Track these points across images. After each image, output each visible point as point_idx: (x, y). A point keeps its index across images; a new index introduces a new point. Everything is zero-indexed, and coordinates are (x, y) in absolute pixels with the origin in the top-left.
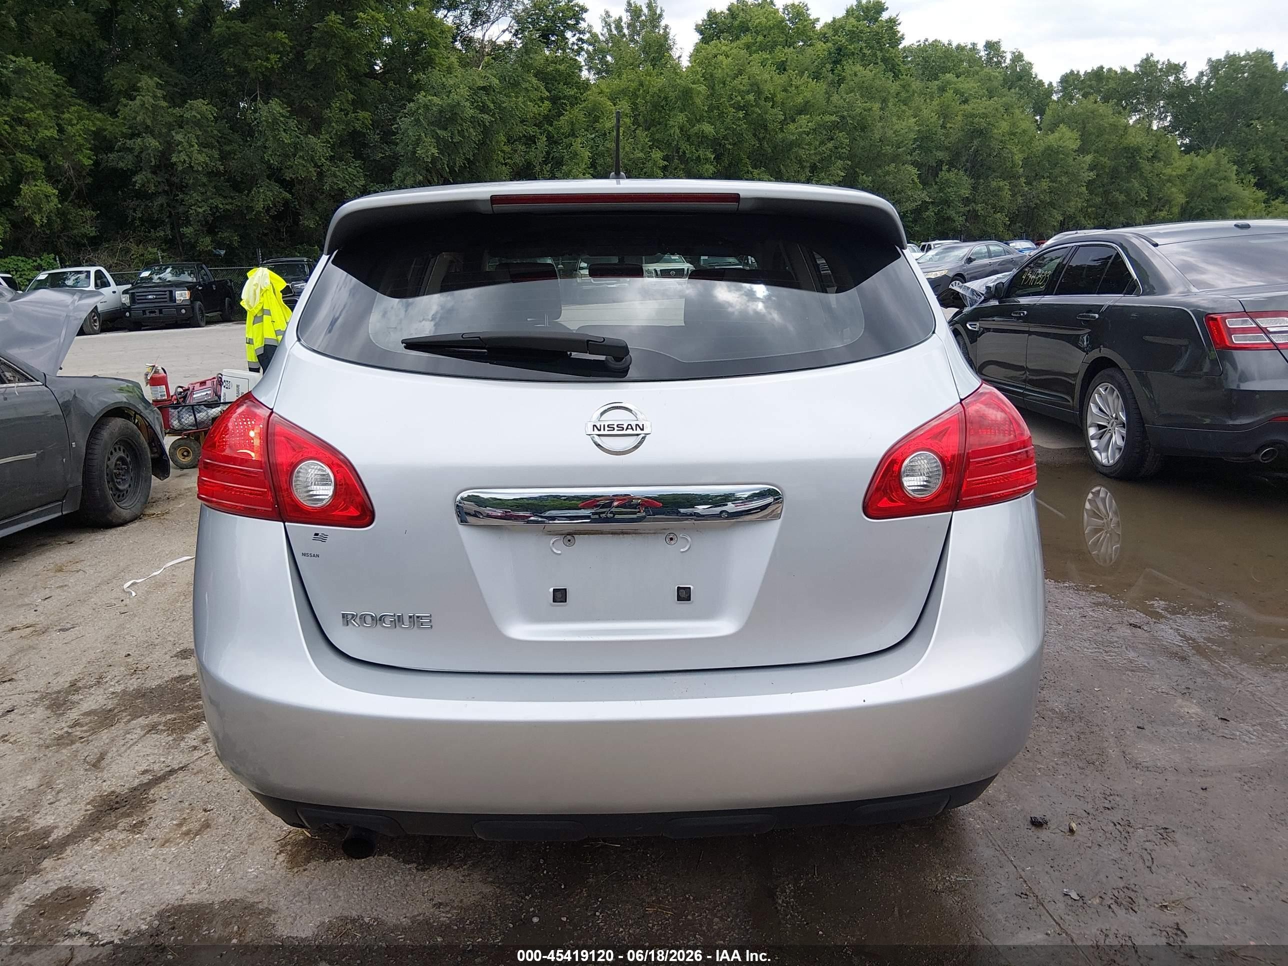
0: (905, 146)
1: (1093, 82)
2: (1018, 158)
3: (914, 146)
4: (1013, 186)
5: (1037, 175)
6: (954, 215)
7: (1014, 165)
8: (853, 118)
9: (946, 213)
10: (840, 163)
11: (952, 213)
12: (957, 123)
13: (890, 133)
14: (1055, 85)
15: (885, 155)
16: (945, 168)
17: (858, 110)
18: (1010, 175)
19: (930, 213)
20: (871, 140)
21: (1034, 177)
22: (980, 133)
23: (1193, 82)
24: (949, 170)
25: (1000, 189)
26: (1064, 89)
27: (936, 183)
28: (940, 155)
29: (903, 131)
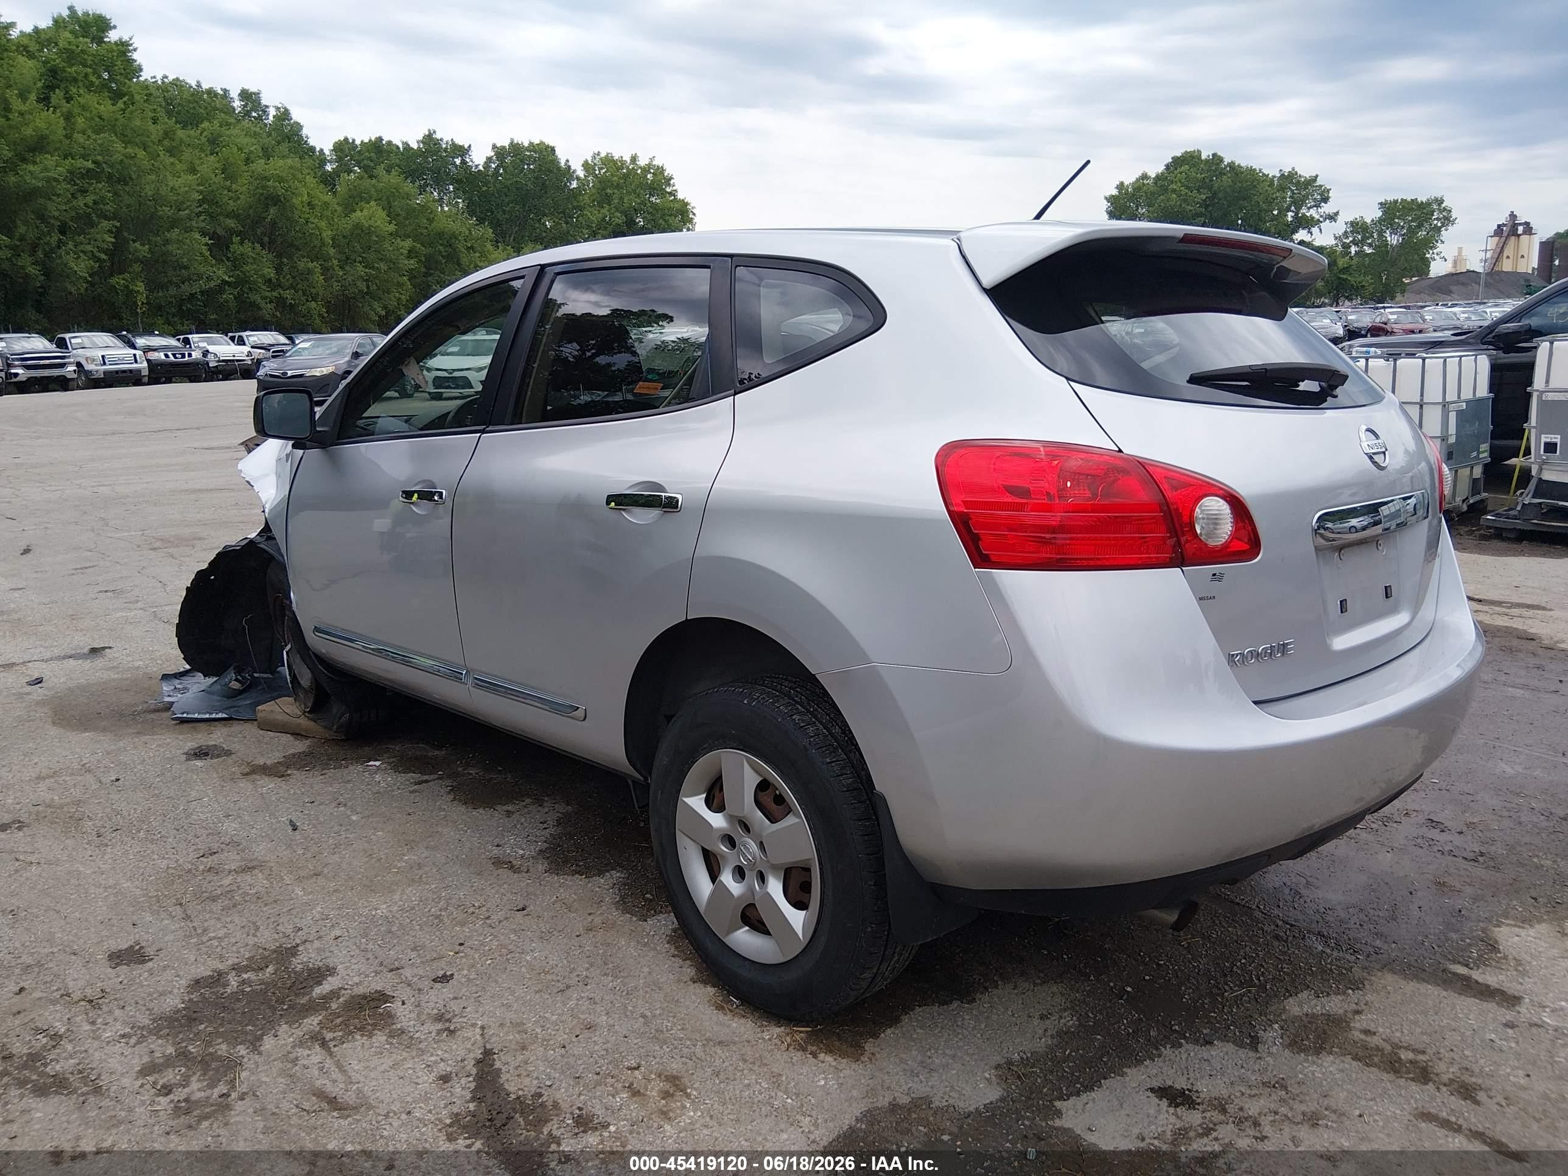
0: (187, 208)
1: (372, 154)
2: (327, 234)
3: (200, 209)
4: (325, 270)
5: (348, 259)
6: (259, 301)
7: (323, 244)
8: (112, 166)
9: (249, 298)
10: (105, 224)
11: (256, 298)
12: (243, 186)
13: (164, 191)
14: (327, 152)
15: (161, 217)
16: (236, 239)
17: (118, 157)
18: (317, 256)
19: (228, 296)
20: (140, 196)
21: (346, 261)
22: (274, 200)
23: (481, 168)
24: (242, 243)
25: (310, 272)
26: (339, 160)
27: (228, 259)
28: (231, 223)
29: (182, 189)
